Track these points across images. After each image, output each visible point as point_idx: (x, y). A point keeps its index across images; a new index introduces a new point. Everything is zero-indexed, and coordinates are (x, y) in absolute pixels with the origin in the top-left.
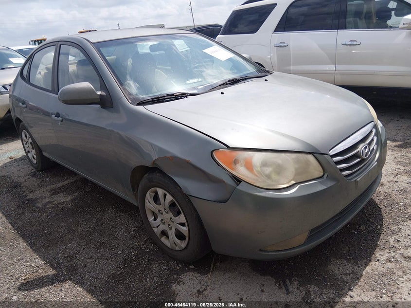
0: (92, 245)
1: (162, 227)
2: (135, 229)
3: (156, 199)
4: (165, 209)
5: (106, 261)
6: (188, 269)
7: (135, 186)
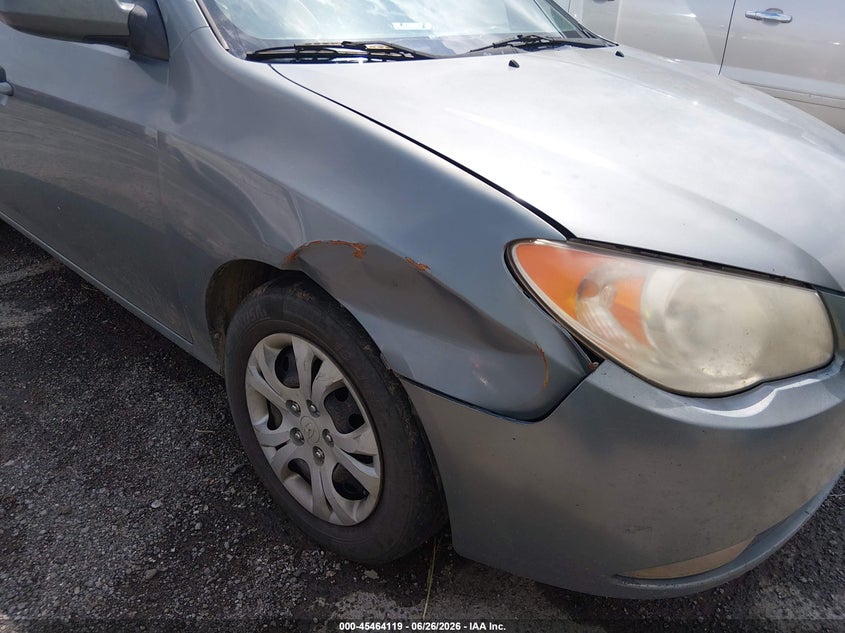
0: (74, 471)
1: (292, 451)
2: (205, 435)
3: (284, 365)
4: (309, 403)
5: (114, 528)
6: (359, 579)
7: (217, 315)
